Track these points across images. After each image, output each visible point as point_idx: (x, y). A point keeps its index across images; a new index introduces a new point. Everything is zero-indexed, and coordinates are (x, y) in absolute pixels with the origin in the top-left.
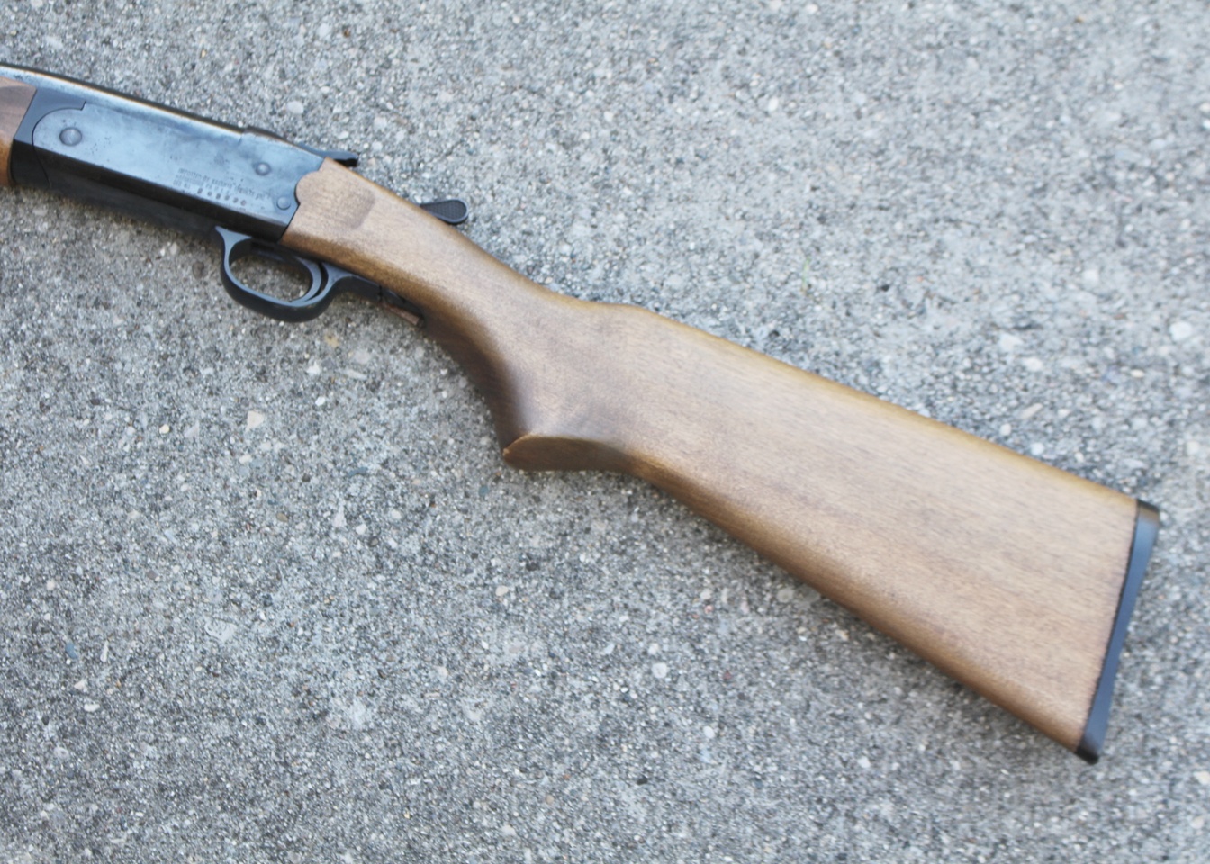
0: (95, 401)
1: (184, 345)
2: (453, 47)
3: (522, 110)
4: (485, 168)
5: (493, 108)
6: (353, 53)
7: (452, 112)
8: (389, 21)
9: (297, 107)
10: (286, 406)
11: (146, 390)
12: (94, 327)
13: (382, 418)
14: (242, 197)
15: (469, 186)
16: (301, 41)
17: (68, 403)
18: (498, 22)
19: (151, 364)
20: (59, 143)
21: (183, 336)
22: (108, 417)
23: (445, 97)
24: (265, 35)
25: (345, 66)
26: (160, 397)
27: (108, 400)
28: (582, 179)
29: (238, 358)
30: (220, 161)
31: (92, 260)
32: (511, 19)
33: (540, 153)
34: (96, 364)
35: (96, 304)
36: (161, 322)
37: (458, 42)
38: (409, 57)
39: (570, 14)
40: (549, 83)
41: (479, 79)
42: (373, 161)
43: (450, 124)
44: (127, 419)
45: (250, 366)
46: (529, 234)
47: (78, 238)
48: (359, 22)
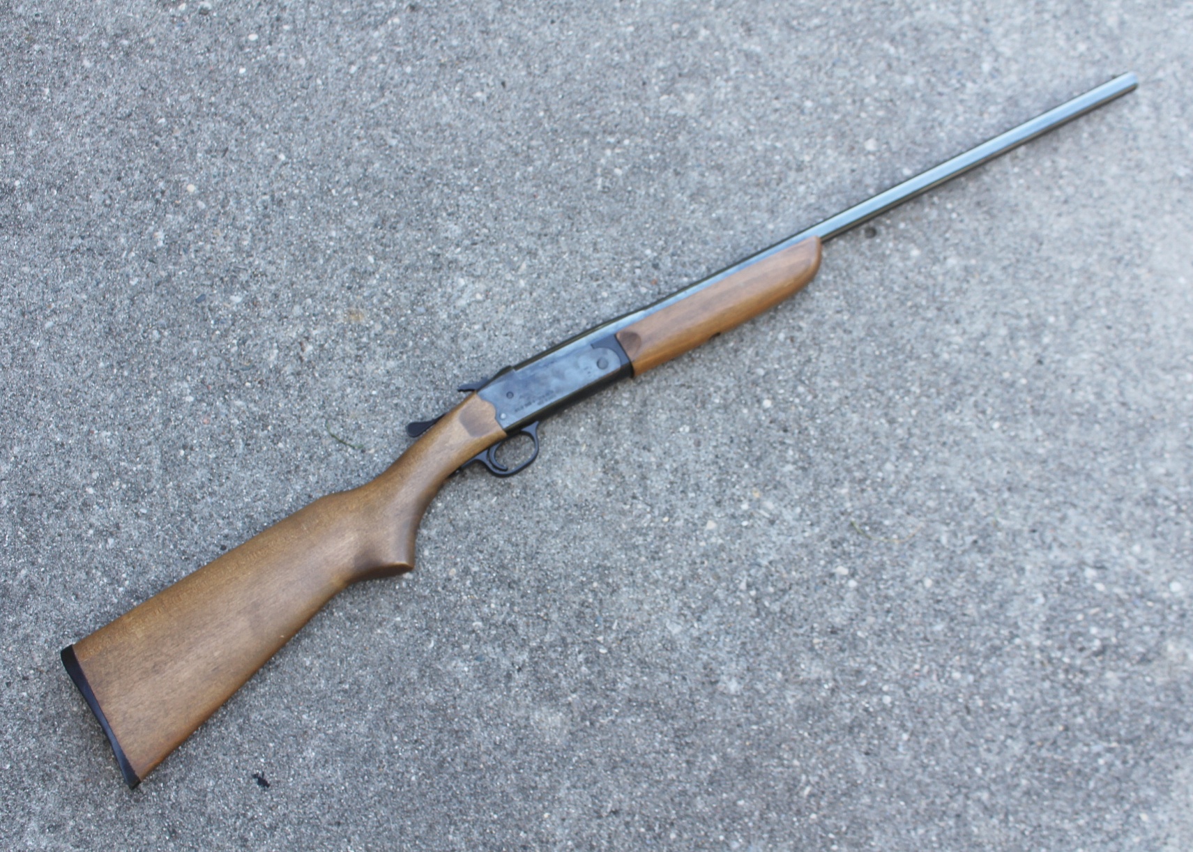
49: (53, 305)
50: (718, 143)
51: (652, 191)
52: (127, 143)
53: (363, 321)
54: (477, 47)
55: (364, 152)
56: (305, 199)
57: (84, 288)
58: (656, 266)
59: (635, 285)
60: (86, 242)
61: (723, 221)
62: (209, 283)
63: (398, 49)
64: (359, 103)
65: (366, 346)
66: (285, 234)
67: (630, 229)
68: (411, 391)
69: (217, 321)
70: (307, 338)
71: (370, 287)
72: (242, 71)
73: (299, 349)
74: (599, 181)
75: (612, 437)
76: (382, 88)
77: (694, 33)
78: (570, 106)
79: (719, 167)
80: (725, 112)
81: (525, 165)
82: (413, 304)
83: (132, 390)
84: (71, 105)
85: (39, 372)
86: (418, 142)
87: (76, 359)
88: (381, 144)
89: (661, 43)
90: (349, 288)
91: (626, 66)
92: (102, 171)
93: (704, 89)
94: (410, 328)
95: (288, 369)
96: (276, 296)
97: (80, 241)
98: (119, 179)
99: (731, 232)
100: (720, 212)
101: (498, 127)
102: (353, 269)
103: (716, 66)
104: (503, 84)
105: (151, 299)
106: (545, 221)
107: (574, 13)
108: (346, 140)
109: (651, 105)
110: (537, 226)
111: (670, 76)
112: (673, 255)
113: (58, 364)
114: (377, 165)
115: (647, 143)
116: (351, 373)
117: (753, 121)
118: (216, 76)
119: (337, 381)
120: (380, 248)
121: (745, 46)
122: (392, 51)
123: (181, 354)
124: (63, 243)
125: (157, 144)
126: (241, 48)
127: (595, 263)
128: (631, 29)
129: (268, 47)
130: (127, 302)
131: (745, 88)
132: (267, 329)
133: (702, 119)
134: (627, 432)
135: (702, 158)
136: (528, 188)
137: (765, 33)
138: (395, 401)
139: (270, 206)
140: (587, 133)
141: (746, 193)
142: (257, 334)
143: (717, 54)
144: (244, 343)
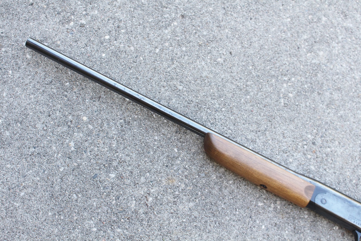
20: (321, 203)
30: (359, 214)
31: (317, 227)
47: (314, 221)
49: (23, 184)
50: (337, 77)
51: (308, 104)
52: (51, 96)
53: (175, 183)
54: (216, 35)
55: (167, 94)
56: (141, 121)
57: (38, 174)
58: (314, 143)
59: (305, 154)
60: (36, 150)
61: (344, 117)
62: (98, 168)
63: (178, 39)
64: (162, 69)
65: (178, 196)
66: (133, 140)
67: (300, 125)
68: (202, 218)
69: (104, 188)
70: (149, 194)
71: (177, 165)
72: (104, 55)
73: (145, 200)
74: (282, 100)
75: (302, 235)
76: (172, 59)
77: (319, 19)
78: (264, 63)
79: (339, 89)
80: (339, 60)
81: (245, 95)
82: (199, 172)
83: (66, 226)
84: (23, 79)
85: (20, 220)
86: (193, 87)
87: (37, 212)
88: (175, 89)
89: (304, 26)
90: (167, 166)
91: (289, 39)
92: (41, 112)
93: (327, 49)
94: (199, 185)
95: (141, 211)
96: (132, 172)
97: (34, 149)
98: (49, 116)
99: (348, 123)
100: (342, 112)
101: (231, 76)
102: (168, 156)
103: (332, 36)
104: (231, 53)
105: (71, 178)
106: (258, 124)
107: (261, 13)
108: (158, 88)
109: (303, 59)
110: (254, 127)
111: (310, 43)
112: (322, 137)
113: (29, 215)
114: (174, 100)
115: (303, 79)
116: (172, 211)
117: (353, 64)
118: (91, 58)
119: (166, 215)
120: (180, 144)
121: (345, 24)
122: (175, 40)
123: (88, 206)
124: (25, 151)
125: (66, 96)
126: (102, 43)
127: (284, 144)
128: (289, 20)
129: (115, 42)
130: (59, 180)
131: (347, 47)
132: (129, 190)
133: (328, 64)
134: (308, 231)
135: (330, 85)
136: (248, 107)
137: (354, 17)
138: (195, 224)
139: (124, 126)
140: (274, 76)
141: (353, 102)
142: (124, 193)
143: (331, 29)
144: (118, 199)
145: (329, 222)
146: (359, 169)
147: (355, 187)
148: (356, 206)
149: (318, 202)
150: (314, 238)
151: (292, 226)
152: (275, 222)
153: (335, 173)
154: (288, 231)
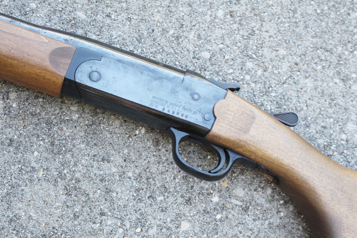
0: (102, 214)
1: (148, 183)
2: (287, 25)
3: (321, 60)
4: (302, 91)
5: (307, 59)
6: (235, 26)
7: (286, 60)
8: (254, 9)
9: (207, 55)
10: (201, 219)
11: (129, 208)
12: (102, 172)
13: (250, 226)
14: (185, 113)
15: (294, 100)
16: (208, 18)
17: (89, 214)
18: (309, 12)
19: (131, 194)
20: (89, 80)
21: (148, 179)
22: (109, 223)
23: (282, 52)
24: (190, 15)
25: (231, 33)
26: (136, 212)
27: (109, 213)
28: (352, 99)
29: (177, 191)
30: (174, 92)
31: (101, 135)
32: (316, 10)
33: (331, 84)
34: (103, 193)
35: (103, 160)
36: (137, 171)
37: (289, 22)
38: (264, 29)
39: (346, 9)
40: (336, 46)
41: (300, 43)
42: (245, 86)
43: (285, 67)
44: (119, 224)
45: (182, 196)
46: (325, 128)
47: (93, 123)
48: (238, 9)
145: (125, 121)
146: (180, 6)
147: (175, 42)
148: (168, 78)
149: (82, 78)
150: (96, 159)
151: (46, 141)
152: (10, 136)
153: (129, 19)
154: (39, 152)
